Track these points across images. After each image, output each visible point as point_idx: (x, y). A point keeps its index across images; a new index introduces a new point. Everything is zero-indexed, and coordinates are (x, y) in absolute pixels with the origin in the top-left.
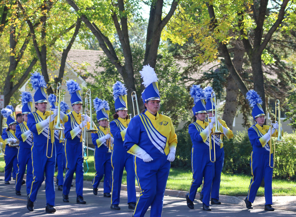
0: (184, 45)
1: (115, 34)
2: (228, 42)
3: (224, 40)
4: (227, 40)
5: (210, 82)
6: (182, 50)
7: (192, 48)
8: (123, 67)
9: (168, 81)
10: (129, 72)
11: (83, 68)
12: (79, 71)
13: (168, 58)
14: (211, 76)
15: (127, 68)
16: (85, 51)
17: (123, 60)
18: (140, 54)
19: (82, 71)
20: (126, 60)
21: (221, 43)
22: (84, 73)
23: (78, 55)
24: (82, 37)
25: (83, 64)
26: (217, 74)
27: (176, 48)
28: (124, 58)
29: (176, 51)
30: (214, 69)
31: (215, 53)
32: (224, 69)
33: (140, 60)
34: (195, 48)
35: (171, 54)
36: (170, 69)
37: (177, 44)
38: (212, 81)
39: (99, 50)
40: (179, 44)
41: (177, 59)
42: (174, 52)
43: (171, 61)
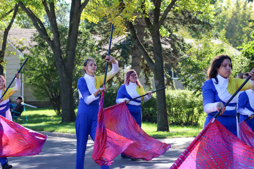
0: (98, 23)
1: (44, 16)
2: (133, 20)
3: (131, 19)
4: (133, 19)
5: (119, 52)
6: (97, 27)
7: (104, 25)
8: (52, 41)
9: (86, 51)
10: (57, 45)
11: (21, 43)
12: (17, 45)
13: (86, 33)
14: (120, 47)
15: (55, 42)
16: (21, 29)
17: (52, 36)
18: (65, 31)
19: (20, 45)
20: (54, 36)
21: (129, 21)
22: (21, 47)
23: (16, 33)
24: (19, 19)
25: (21, 40)
26: (124, 45)
27: (91, 26)
28: (52, 34)
29: (93, 28)
30: (122, 41)
31: (124, 29)
32: (130, 41)
33: (65, 35)
34: (106, 25)
35: (88, 30)
36: (88, 42)
37: (92, 23)
38: (120, 51)
39: (31, 28)
40: (94, 22)
41: (93, 34)
42: (91, 29)
43: (88, 36)
